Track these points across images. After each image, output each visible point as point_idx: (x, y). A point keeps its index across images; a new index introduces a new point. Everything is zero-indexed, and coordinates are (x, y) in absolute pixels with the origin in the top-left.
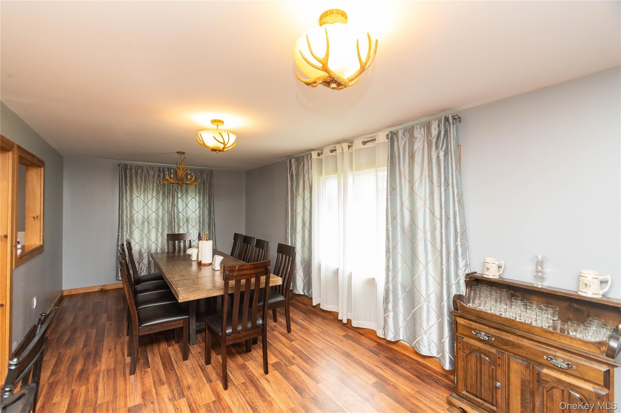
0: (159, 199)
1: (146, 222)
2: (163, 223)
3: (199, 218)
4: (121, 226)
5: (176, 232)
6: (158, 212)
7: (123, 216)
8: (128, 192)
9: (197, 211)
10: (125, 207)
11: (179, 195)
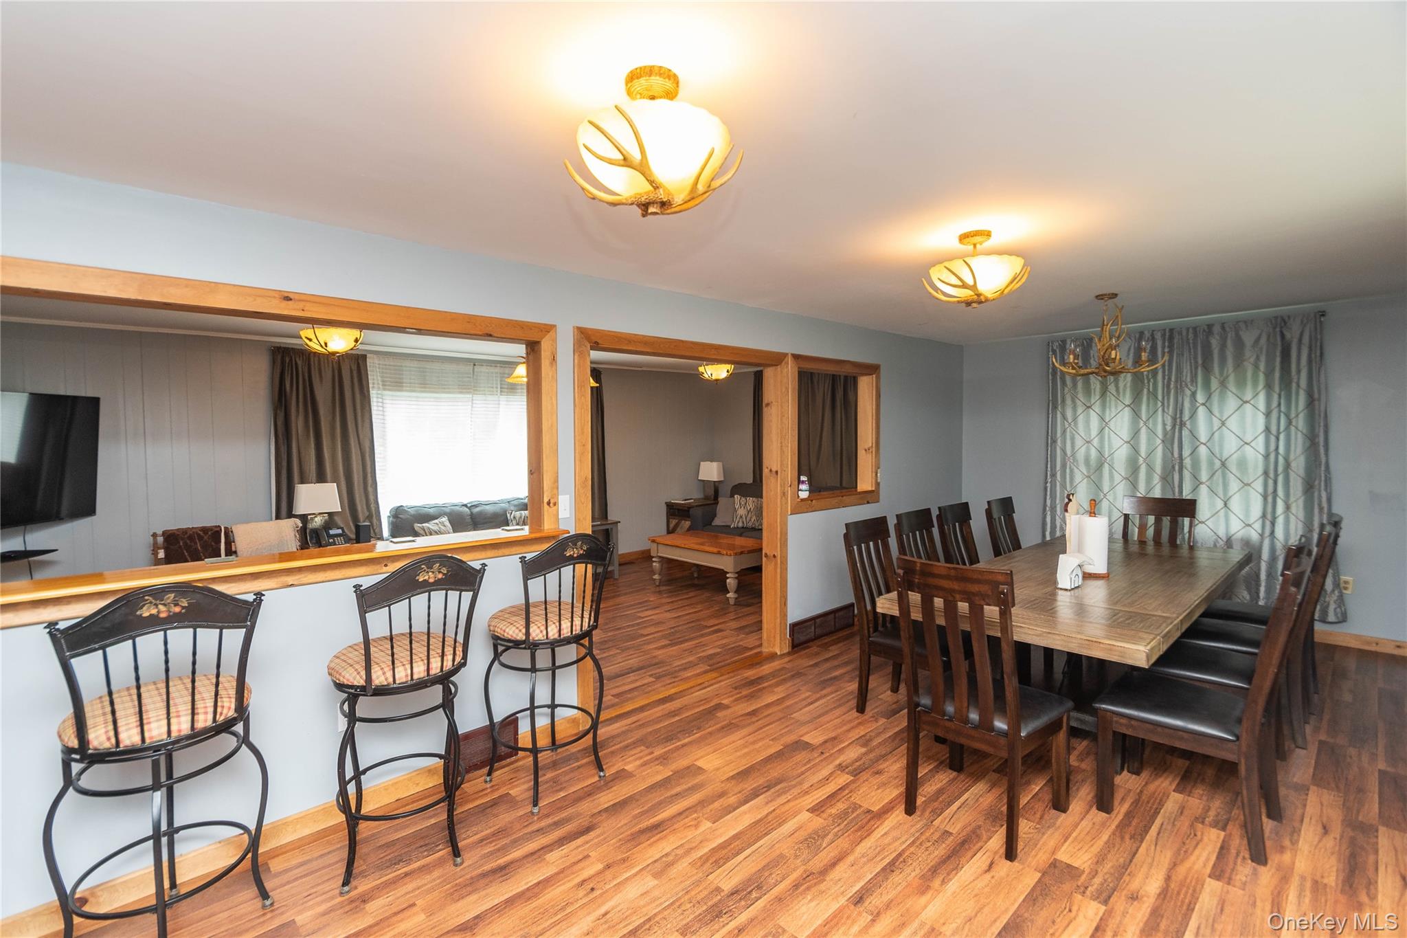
0: (1140, 410)
1: (1106, 465)
2: (1150, 468)
3: (1266, 457)
4: (1051, 470)
5: (1184, 494)
6: (1138, 443)
7: (1055, 448)
8: (1069, 402)
9: (1261, 439)
10: (1059, 434)
11: (1200, 398)
